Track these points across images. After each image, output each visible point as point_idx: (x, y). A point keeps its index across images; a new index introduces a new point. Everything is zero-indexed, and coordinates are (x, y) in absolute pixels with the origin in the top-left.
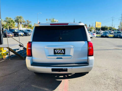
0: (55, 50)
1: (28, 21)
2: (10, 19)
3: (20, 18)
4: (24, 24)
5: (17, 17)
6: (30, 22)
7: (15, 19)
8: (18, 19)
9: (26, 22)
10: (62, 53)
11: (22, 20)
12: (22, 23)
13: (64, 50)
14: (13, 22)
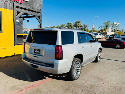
0: (35, 49)
1: (85, 25)
2: (70, 24)
3: (78, 23)
4: (81, 28)
5: (76, 22)
6: (87, 26)
7: (74, 24)
8: (77, 24)
9: (83, 26)
10: (38, 53)
11: (80, 25)
12: (80, 27)
13: (40, 50)
14: (71, 27)
